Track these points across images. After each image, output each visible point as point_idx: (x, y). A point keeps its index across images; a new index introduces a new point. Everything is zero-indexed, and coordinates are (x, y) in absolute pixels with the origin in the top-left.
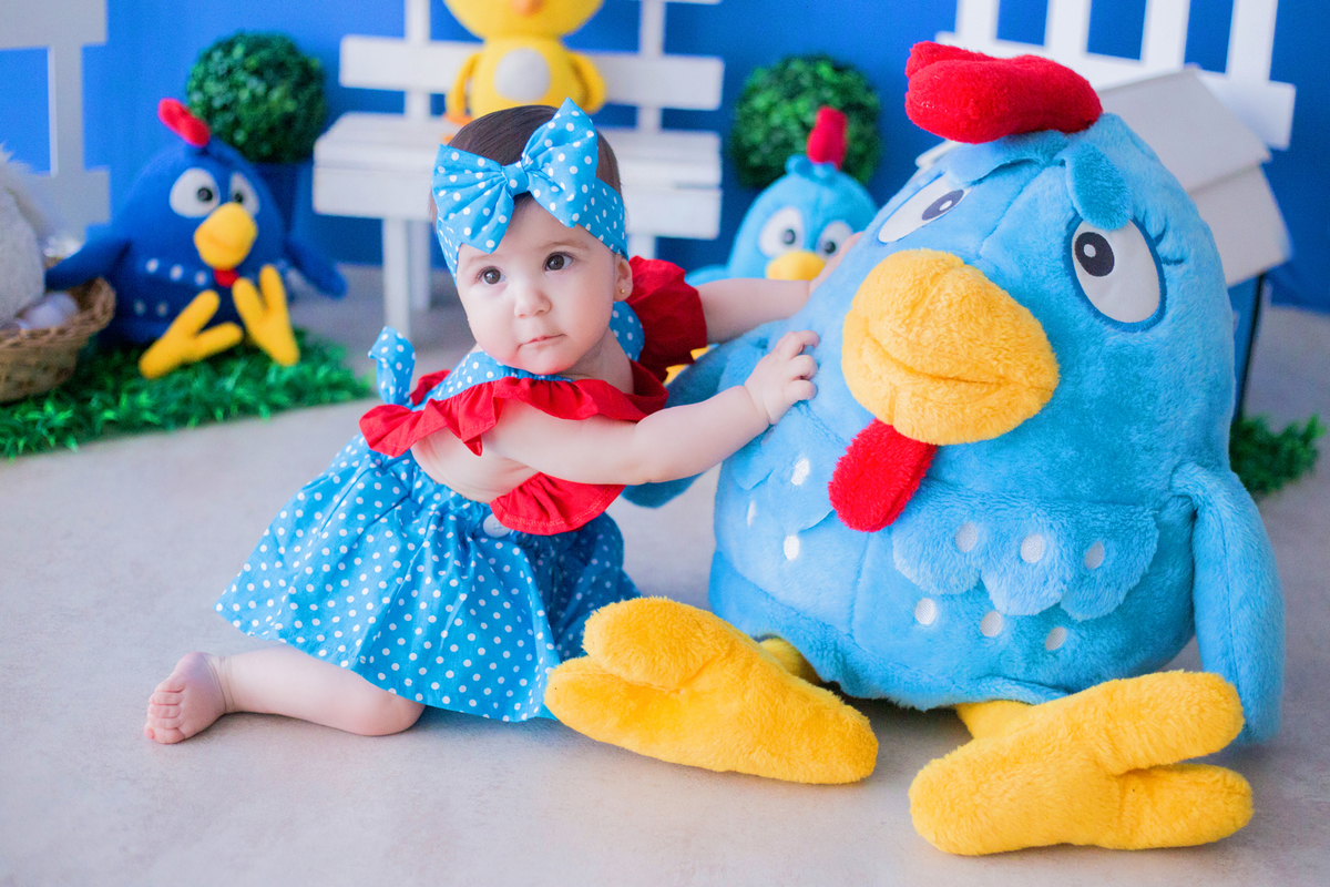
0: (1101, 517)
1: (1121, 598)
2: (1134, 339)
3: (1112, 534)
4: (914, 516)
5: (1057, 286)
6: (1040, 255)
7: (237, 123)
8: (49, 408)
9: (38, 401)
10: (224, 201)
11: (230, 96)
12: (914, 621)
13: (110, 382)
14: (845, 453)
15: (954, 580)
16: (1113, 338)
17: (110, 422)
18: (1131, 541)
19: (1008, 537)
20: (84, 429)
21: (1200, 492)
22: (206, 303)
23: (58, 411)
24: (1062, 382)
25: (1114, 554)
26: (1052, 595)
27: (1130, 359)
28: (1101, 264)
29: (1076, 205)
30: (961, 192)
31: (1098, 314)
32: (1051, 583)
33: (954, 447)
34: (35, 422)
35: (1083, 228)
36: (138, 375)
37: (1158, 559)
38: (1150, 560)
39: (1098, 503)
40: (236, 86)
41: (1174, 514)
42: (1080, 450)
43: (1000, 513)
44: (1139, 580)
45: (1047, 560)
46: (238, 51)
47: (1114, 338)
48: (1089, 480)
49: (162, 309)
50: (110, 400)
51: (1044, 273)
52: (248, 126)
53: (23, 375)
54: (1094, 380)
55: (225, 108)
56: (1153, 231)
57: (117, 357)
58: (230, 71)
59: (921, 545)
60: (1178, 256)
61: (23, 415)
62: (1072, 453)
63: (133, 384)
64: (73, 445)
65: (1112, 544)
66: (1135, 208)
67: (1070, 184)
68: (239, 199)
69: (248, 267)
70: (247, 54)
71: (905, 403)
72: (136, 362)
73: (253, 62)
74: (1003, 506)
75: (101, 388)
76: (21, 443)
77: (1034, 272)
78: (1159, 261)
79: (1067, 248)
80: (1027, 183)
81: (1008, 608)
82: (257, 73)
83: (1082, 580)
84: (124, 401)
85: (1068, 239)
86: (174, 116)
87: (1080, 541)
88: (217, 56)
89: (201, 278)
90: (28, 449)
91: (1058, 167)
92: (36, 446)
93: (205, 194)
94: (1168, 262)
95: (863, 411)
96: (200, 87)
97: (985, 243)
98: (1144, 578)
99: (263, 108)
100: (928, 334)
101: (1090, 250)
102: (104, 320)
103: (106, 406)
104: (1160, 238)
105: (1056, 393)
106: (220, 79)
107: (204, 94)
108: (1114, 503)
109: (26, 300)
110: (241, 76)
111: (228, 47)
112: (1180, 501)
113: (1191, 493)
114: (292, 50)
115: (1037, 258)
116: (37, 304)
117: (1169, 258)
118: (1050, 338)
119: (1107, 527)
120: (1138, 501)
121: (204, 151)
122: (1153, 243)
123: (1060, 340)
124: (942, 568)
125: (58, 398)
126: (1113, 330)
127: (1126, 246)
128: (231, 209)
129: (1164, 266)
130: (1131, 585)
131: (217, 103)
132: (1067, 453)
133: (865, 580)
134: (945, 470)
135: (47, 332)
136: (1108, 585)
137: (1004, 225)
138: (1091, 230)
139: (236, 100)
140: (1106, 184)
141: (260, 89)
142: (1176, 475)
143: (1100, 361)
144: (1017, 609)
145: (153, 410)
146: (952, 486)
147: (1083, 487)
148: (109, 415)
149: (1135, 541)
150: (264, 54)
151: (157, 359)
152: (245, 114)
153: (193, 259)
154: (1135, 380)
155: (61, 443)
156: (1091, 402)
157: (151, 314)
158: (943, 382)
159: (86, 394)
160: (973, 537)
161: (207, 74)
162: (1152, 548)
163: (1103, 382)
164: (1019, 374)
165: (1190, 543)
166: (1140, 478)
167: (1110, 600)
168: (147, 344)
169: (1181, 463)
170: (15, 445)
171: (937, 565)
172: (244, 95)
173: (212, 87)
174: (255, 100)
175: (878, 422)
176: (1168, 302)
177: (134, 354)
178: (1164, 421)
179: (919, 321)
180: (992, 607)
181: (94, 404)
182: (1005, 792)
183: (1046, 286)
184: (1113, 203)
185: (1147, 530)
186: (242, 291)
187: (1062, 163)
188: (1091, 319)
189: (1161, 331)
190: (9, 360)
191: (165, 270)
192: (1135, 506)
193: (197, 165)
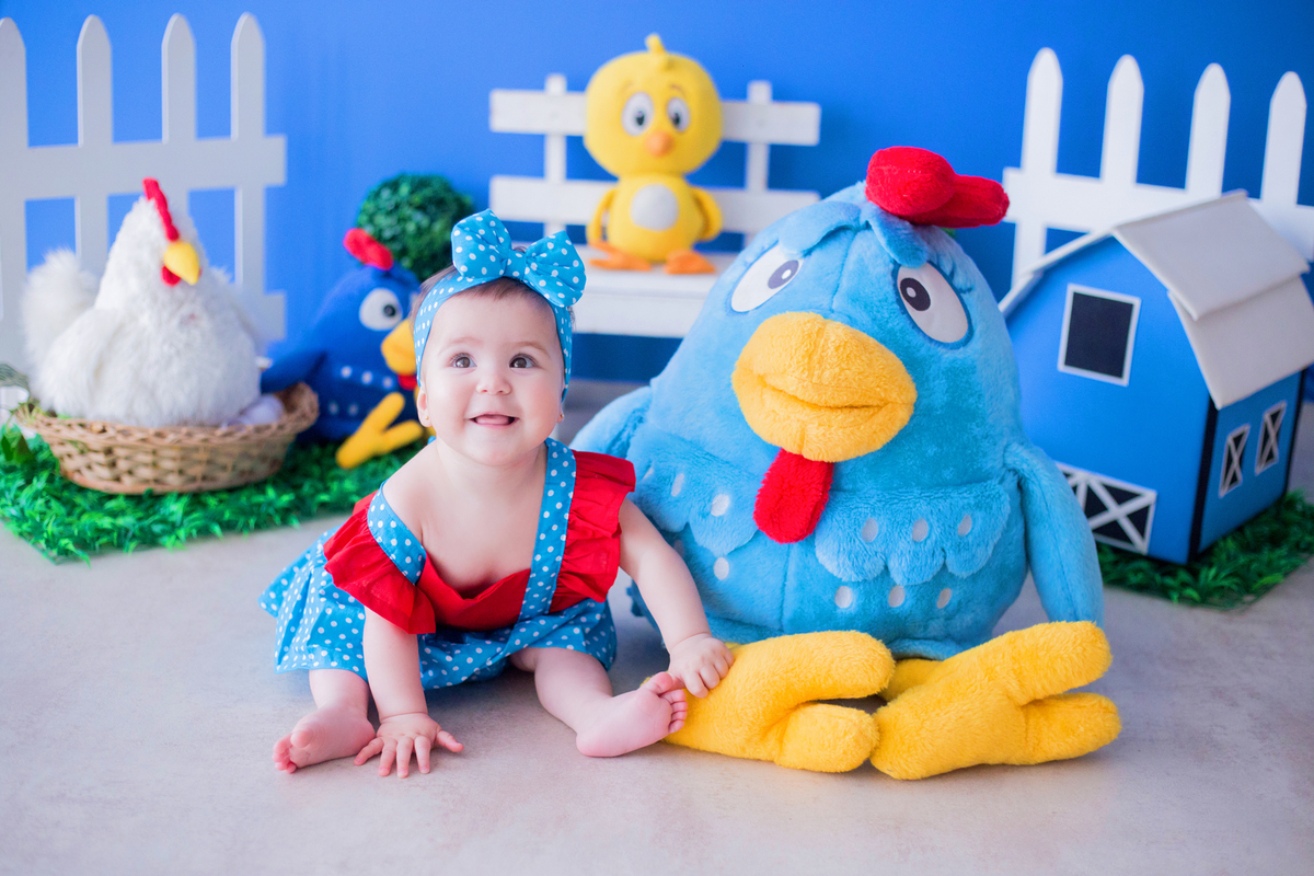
0: (966, 497)
2: (960, 354)
3: (976, 506)
4: (829, 521)
5: (898, 323)
6: (880, 301)
7: (404, 252)
8: (271, 492)
9: (261, 486)
10: (405, 315)
11: (398, 229)
12: (836, 607)
13: (316, 470)
14: (761, 485)
16: (946, 356)
17: (323, 505)
18: (991, 508)
19: (902, 524)
20: (302, 510)
21: (1025, 466)
22: (392, 403)
23: (279, 495)
24: (919, 396)
25: (980, 521)
26: (939, 562)
27: (961, 371)
28: (922, 302)
29: (893, 256)
30: (796, 262)
31: (931, 340)
32: (937, 553)
33: (846, 463)
34: (260, 504)
35: (904, 273)
36: (335, 466)
37: (1011, 518)
38: (1006, 519)
39: (960, 485)
40: (402, 220)
41: (1010, 484)
42: (941, 447)
43: (893, 507)
44: (1000, 535)
45: (933, 537)
46: (404, 190)
47: (948, 356)
48: (951, 468)
49: (353, 410)
50: (320, 486)
51: (887, 315)
52: (413, 254)
53: (246, 465)
54: (940, 392)
55: (393, 239)
56: (948, 269)
57: (316, 451)
58: (397, 207)
59: (836, 544)
60: (969, 286)
61: (249, 499)
62: (935, 449)
63: (333, 473)
64: (295, 523)
65: (977, 514)
67: (883, 241)
70: (412, 192)
71: (814, 431)
72: (333, 455)
73: (417, 199)
74: (896, 501)
75: (307, 475)
76: (252, 522)
77: (879, 316)
78: (958, 292)
79: (897, 293)
80: (849, 247)
81: (909, 580)
82: (421, 208)
83: (959, 545)
84: (335, 486)
85: (895, 285)
86: (358, 246)
87: (954, 518)
88: (386, 194)
89: (388, 383)
90: (258, 527)
91: (866, 231)
92: (265, 524)
93: (390, 311)
94: (964, 292)
96: (371, 220)
97: (835, 299)
99: (426, 239)
100: (827, 374)
101: (911, 292)
102: (313, 417)
103: (318, 492)
104: (954, 274)
105: (916, 406)
106: (389, 213)
107: (375, 226)
108: (971, 483)
109: (246, 400)
110: (407, 211)
111: (394, 186)
112: (1011, 474)
113: (1018, 467)
114: (448, 189)
115: (878, 304)
117: (964, 288)
119: (973, 503)
120: (986, 478)
121: (387, 276)
122: (950, 278)
125: (276, 483)
126: (944, 350)
129: (962, 295)
131: (387, 234)
132: (931, 451)
133: (791, 583)
134: (843, 481)
136: (979, 545)
137: (844, 283)
138: (908, 276)
139: (404, 231)
141: (425, 221)
142: (1007, 454)
143: (941, 375)
144: (918, 579)
146: (854, 491)
147: (948, 474)
148: (324, 497)
149: (994, 507)
150: (427, 192)
151: (352, 452)
152: (412, 245)
153: (380, 366)
154: (967, 386)
155: (285, 521)
156: (941, 408)
157: (343, 414)
158: (839, 411)
159: (297, 480)
160: (876, 527)
161: (378, 209)
162: (1006, 510)
163: (947, 392)
164: (894, 395)
166: (984, 460)
168: (340, 441)
169: (1009, 444)
170: (246, 525)
171: (852, 556)
172: (411, 227)
173: (382, 220)
174: (420, 231)
175: (785, 453)
176: (973, 322)
177: (330, 448)
179: (817, 366)
180: (895, 584)
181: (307, 489)
182: (944, 725)
183: (890, 325)
185: (1000, 497)
187: (867, 224)
188: (927, 344)
189: (976, 344)
190: (236, 451)
191: (356, 376)
192: (985, 481)
193: (381, 286)
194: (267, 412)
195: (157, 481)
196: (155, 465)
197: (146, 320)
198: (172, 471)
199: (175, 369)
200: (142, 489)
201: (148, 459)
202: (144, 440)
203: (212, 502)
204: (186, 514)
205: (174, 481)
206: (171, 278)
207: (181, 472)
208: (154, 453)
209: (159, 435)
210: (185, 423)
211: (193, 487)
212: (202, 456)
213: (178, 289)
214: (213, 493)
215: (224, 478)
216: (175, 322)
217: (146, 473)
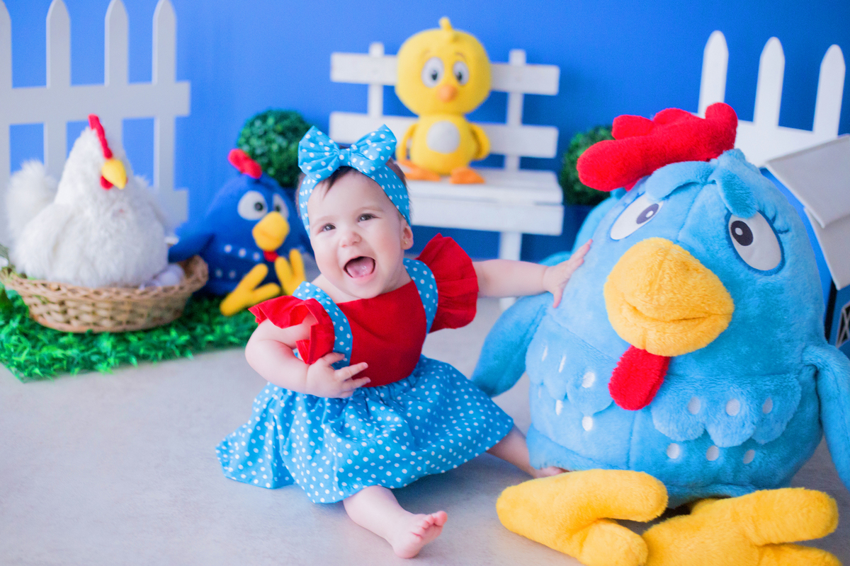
0: (769, 384)
1: (784, 428)
2: (772, 279)
3: (776, 393)
4: (663, 397)
5: (725, 254)
6: (713, 237)
7: (270, 164)
8: (174, 333)
9: (166, 328)
10: (270, 210)
11: (266, 148)
12: (667, 457)
13: (205, 319)
14: (617, 366)
15: (690, 431)
16: (760, 280)
17: (210, 342)
18: (786, 395)
19: (718, 402)
20: (195, 346)
21: (819, 362)
22: (260, 271)
23: (180, 335)
24: (736, 309)
25: (778, 403)
26: (748, 432)
27: (771, 291)
28: (746, 239)
29: (728, 206)
30: (658, 206)
31: (750, 268)
32: (747, 425)
34: (165, 342)
35: (733, 219)
37: (802, 403)
38: (798, 404)
39: (765, 375)
40: (270, 142)
41: (807, 375)
43: (712, 389)
44: (792, 416)
45: (743, 413)
46: (271, 121)
48: (759, 363)
49: (232, 275)
50: (208, 329)
51: (717, 248)
52: (276, 165)
53: (157, 314)
54: (753, 306)
55: (263, 155)
56: (770, 215)
58: (265, 133)
59: (668, 414)
60: (786, 228)
61: (158, 337)
62: (747, 349)
63: (218, 319)
64: (190, 356)
65: (777, 398)
66: (759, 203)
67: (722, 195)
68: (278, 209)
69: (283, 251)
70: (276, 123)
71: (652, 337)
73: (279, 127)
74: (713, 385)
75: (200, 321)
76: (160, 354)
77: (711, 248)
78: (777, 232)
79: (727, 232)
80: (696, 196)
81: (723, 443)
82: (282, 134)
83: (762, 421)
84: (218, 330)
85: (727, 226)
86: (237, 160)
87: (759, 398)
88: (258, 123)
89: (257, 256)
90: (164, 358)
91: (711, 185)
92: (168, 356)
93: (259, 207)
94: (782, 233)
95: (624, 342)
96: (247, 142)
97: (680, 233)
98: (795, 414)
99: (285, 155)
101: (739, 231)
102: (204, 281)
103: (206, 333)
104: (774, 219)
105: (734, 315)
106: (260, 137)
107: (250, 146)
108: (773, 374)
109: (158, 268)
110: (272, 136)
111: (264, 118)
112: (809, 368)
113: (815, 363)
114: (301, 120)
115: (711, 239)
116: (164, 271)
117: (782, 230)
118: (725, 284)
119: (773, 389)
120: (786, 371)
121: (258, 182)
122: (771, 222)
123: (731, 285)
124: (683, 425)
125: (177, 328)
126: (759, 276)
127: (757, 226)
128: (274, 216)
129: (780, 235)
130: (789, 419)
131: (259, 151)
132: (744, 350)
133: (636, 438)
135: (172, 288)
136: (777, 421)
137: (689, 222)
138: (738, 220)
139: (270, 150)
140: (741, 192)
141: (284, 143)
142: (804, 354)
143: (755, 295)
144: (729, 443)
145: (234, 335)
147: (756, 368)
148: (210, 338)
149: (789, 394)
150: (286, 123)
151: (231, 304)
152: (275, 159)
153: (251, 245)
154: (775, 302)
155: (183, 354)
156: (754, 318)
157: (225, 278)
159: (192, 325)
160: (698, 405)
161: (252, 134)
162: (798, 397)
163: (759, 306)
165: (817, 391)
166: (785, 358)
167: (778, 430)
168: (223, 296)
169: (806, 347)
170: (156, 356)
171: (679, 424)
172: (275, 147)
173: (255, 142)
174: (281, 150)
175: (633, 347)
176: (786, 255)
177: (216, 301)
178: (793, 324)
180: (713, 444)
181: (199, 330)
183: (719, 255)
184: (747, 202)
185: (795, 387)
186: (280, 263)
187: (714, 182)
188: (746, 271)
189: (786, 272)
190: (149, 304)
191: (235, 251)
192: (785, 374)
193: (253, 189)
194: (173, 278)
195: (95, 324)
196: (94, 313)
197: (89, 213)
198: (105, 318)
199: (109, 247)
200: (85, 329)
201: (89, 309)
202: (86, 296)
203: (133, 339)
204: (114, 347)
205: (107, 325)
206: (106, 184)
207: (112, 318)
208: (93, 305)
209: (97, 293)
210: (115, 285)
211: (119, 329)
212: (127, 307)
213: (111, 192)
214: (134, 333)
215: (141, 323)
216: (109, 215)
217: (88, 318)
